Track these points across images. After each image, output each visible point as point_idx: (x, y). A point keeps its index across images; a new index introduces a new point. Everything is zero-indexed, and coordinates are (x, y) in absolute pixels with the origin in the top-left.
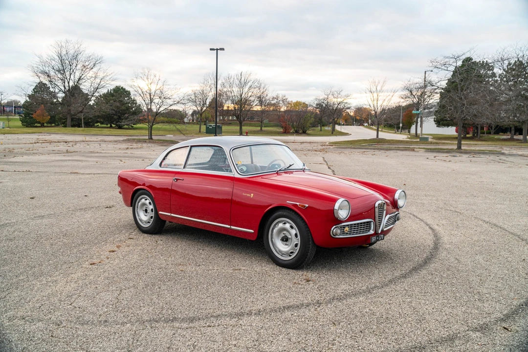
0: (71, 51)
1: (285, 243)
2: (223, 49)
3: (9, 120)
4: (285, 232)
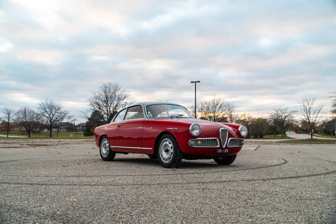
0: (112, 90)
1: (167, 153)
2: (199, 82)
3: (77, 133)
4: (167, 147)
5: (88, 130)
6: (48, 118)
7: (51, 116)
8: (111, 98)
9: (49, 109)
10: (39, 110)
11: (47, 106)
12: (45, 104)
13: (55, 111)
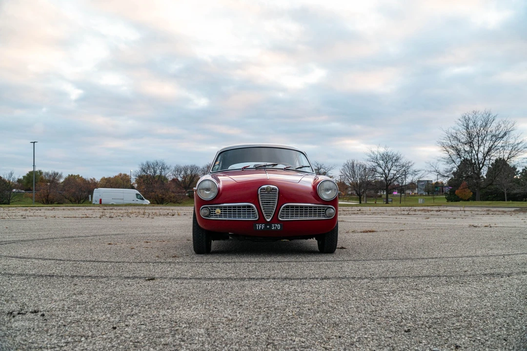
0: (479, 122)
3: (434, 198)
5: (452, 192)
6: (382, 174)
7: (386, 171)
8: (479, 137)
9: (383, 160)
10: (369, 163)
11: (379, 156)
12: (376, 153)
13: (391, 163)
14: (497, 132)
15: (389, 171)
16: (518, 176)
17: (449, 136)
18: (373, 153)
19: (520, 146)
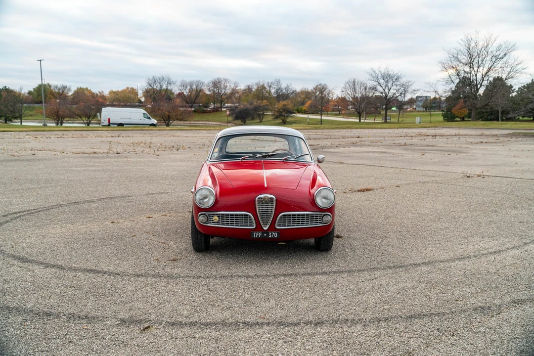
0: (480, 43)
3: (431, 115)
5: (449, 110)
6: (382, 93)
7: (387, 90)
8: (479, 58)
9: (384, 79)
10: (370, 82)
11: (380, 75)
12: (377, 72)
13: (391, 82)
14: (498, 53)
15: (389, 90)
16: (514, 94)
17: (451, 56)
18: (375, 72)
19: (519, 67)
